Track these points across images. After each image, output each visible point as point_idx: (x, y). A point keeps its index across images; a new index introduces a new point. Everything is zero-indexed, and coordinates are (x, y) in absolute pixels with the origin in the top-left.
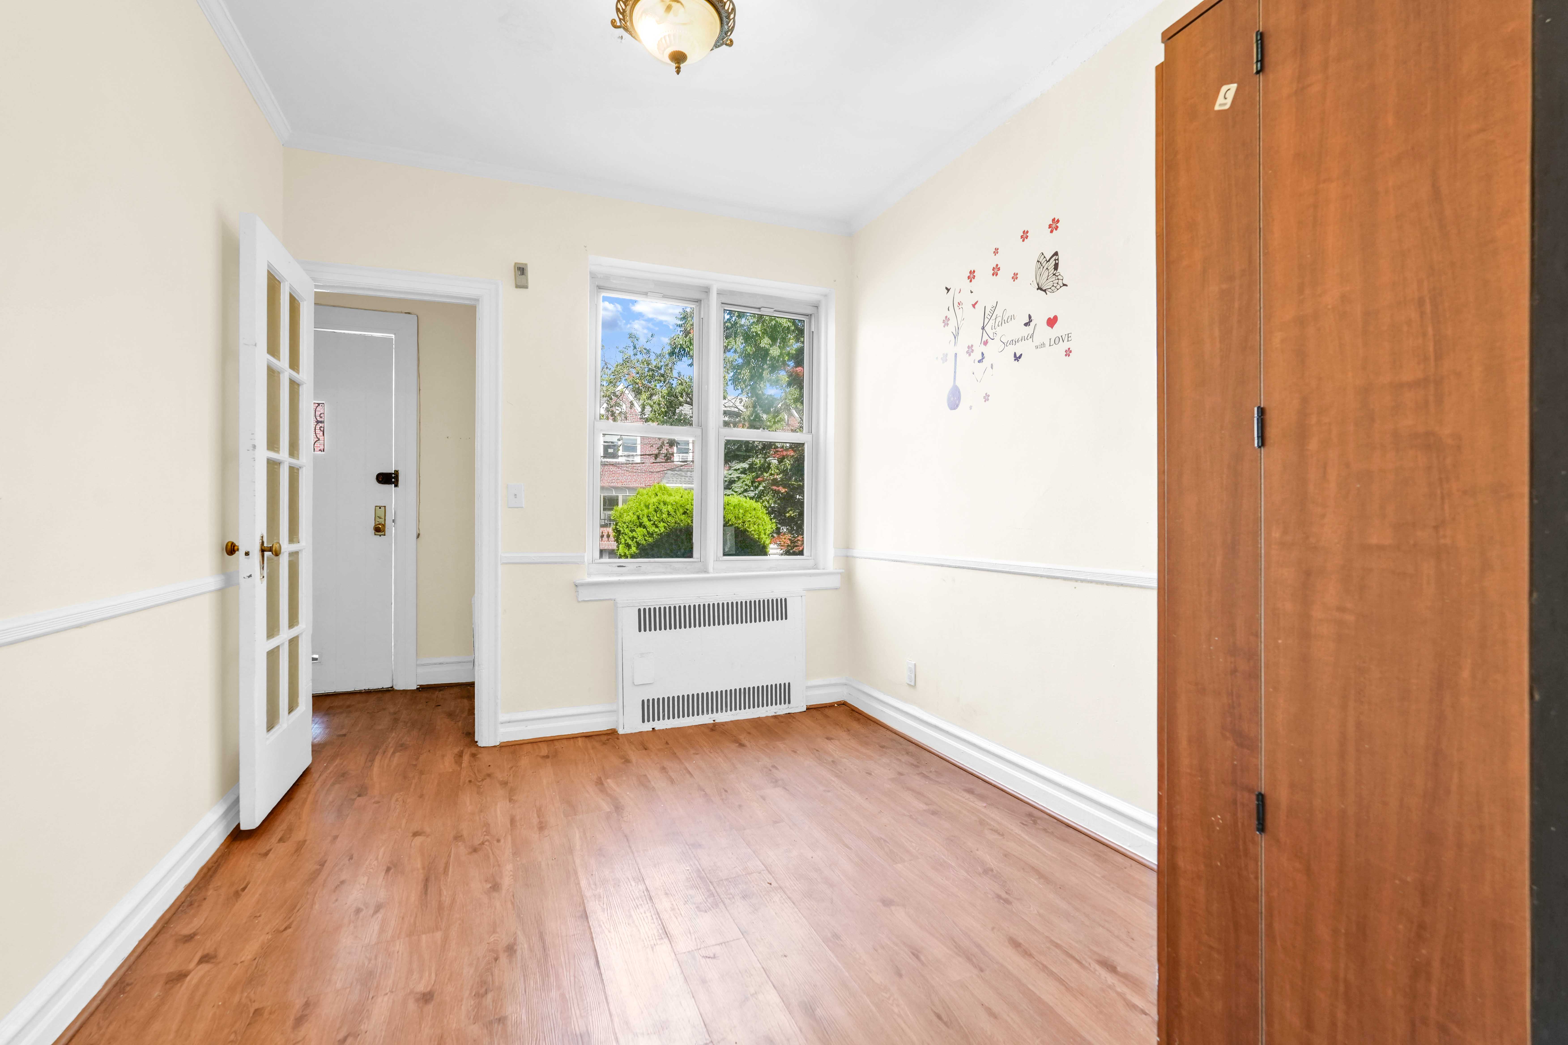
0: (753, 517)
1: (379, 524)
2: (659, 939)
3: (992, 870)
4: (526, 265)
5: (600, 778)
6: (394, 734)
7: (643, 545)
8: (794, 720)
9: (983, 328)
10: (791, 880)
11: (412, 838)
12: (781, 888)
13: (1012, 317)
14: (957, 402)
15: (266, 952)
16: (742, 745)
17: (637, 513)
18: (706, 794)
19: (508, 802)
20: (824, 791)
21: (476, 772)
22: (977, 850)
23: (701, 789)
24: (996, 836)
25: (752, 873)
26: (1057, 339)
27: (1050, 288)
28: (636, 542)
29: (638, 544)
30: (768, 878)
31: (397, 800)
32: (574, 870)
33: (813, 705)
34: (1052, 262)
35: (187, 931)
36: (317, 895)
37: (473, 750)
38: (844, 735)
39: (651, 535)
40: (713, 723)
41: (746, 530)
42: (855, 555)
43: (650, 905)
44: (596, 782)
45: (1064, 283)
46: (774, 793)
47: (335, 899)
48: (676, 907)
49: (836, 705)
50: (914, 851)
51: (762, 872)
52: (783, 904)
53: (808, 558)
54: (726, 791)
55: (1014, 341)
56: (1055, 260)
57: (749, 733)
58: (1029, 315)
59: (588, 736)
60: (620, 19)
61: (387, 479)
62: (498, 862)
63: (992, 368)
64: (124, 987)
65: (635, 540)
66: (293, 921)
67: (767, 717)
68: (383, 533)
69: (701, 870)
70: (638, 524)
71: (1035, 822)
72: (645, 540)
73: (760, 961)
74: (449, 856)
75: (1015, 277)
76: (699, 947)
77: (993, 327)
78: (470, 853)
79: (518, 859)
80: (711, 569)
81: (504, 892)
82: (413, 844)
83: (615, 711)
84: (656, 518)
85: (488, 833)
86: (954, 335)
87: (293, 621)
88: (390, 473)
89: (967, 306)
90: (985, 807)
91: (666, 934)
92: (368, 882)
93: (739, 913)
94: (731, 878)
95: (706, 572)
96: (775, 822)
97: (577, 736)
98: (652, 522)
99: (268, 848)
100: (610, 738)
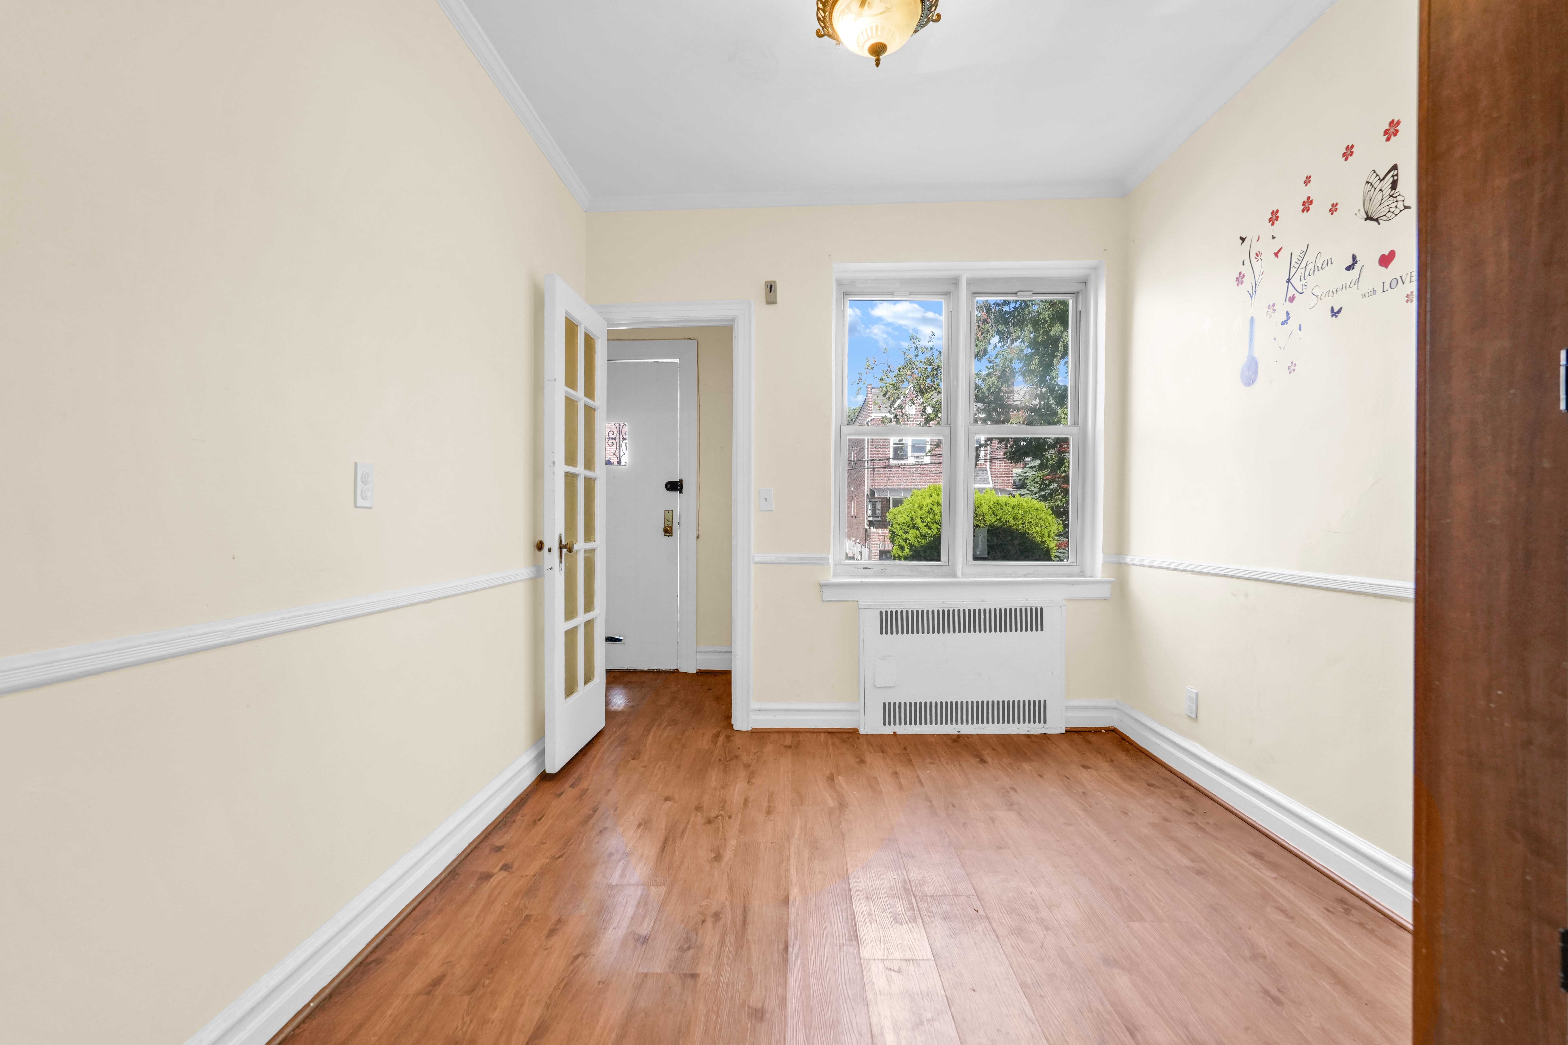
0: (1035, 518)
1: (668, 526)
2: (849, 940)
3: (1264, 957)
4: (775, 282)
5: (832, 774)
6: (670, 710)
7: (915, 547)
8: (1049, 741)
9: (1289, 281)
10: (1002, 912)
11: (664, 801)
12: (987, 917)
13: (1329, 262)
14: (1253, 376)
15: (543, 871)
16: (983, 761)
17: (911, 515)
18: (932, 806)
19: (746, 783)
20: (1065, 824)
21: (727, 752)
22: (1250, 929)
23: (928, 799)
24: (1280, 917)
25: (960, 895)
26: (1395, 281)
27: (1385, 215)
28: (909, 544)
29: (911, 546)
30: (976, 904)
31: (660, 768)
32: (787, 856)
33: (1074, 728)
34: (1389, 180)
35: (498, 843)
36: (586, 835)
37: (728, 732)
38: (1105, 765)
39: (924, 536)
40: (957, 734)
41: (1025, 533)
42: (1129, 562)
43: (849, 905)
44: (828, 777)
45: (1406, 205)
46: (1006, 818)
47: (597, 841)
48: (874, 913)
49: (1103, 731)
50: (1161, 912)
51: (971, 897)
52: (985, 935)
53: (1072, 564)
54: (954, 806)
55: (1331, 292)
56: (1393, 176)
57: (994, 750)
58: (1353, 255)
59: (831, 733)
60: (822, 27)
61: (674, 486)
62: (725, 836)
63: (1300, 330)
64: (455, 875)
65: (908, 541)
66: (565, 853)
67: (1018, 735)
68: (671, 534)
69: (908, 881)
70: (911, 525)
71: (1347, 911)
72: (918, 542)
73: (945, 988)
74: (688, 822)
75: (1334, 209)
76: (885, 958)
77: (1302, 278)
78: (705, 824)
79: (742, 837)
80: (959, 573)
81: (723, 864)
82: (663, 807)
83: (858, 711)
84: (929, 519)
85: (723, 808)
86: (1250, 294)
87: (589, 607)
88: (676, 482)
89: (1268, 255)
90: (1275, 878)
91: (857, 937)
92: (623, 832)
93: (936, 934)
94: (936, 896)
95: (955, 576)
96: (999, 848)
97: (820, 730)
98: (925, 524)
99: (562, 790)
100: (851, 737)
